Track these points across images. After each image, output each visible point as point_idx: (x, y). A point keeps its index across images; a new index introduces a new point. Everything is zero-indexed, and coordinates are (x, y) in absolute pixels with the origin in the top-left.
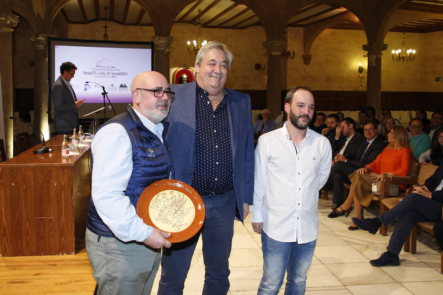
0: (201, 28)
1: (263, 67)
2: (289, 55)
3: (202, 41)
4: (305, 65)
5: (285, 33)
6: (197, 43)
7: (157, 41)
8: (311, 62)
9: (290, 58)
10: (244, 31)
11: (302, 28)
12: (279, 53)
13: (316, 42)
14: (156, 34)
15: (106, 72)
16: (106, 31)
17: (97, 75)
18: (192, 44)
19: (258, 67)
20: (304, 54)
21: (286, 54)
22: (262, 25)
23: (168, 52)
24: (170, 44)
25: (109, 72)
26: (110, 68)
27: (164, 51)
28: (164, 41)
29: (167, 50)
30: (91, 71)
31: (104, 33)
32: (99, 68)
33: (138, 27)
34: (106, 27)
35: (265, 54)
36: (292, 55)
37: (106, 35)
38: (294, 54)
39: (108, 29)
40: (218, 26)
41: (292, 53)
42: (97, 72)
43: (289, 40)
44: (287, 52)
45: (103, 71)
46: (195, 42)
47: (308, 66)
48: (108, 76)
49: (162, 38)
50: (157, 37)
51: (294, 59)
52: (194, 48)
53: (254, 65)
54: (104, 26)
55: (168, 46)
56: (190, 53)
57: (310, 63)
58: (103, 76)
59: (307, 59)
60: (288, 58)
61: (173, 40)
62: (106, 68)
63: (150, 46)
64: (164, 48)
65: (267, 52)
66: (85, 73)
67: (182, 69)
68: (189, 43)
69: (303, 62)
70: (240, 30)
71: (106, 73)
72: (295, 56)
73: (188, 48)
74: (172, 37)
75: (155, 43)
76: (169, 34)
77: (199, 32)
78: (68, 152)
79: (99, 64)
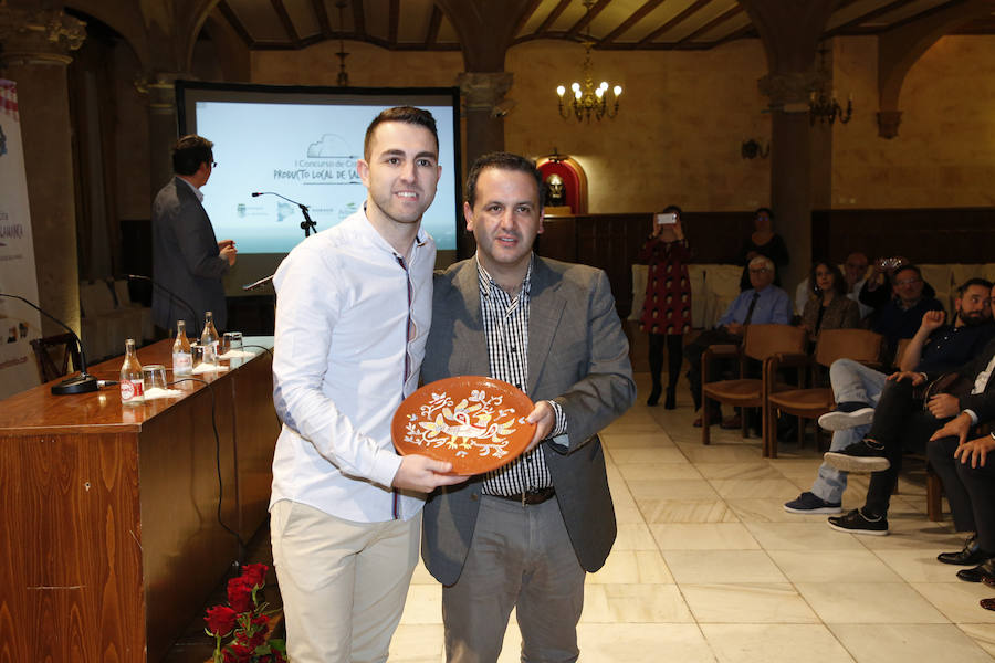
0: (592, 51)
1: (764, 151)
2: (835, 113)
3: (597, 85)
4: (883, 140)
5: (823, 52)
6: (583, 89)
7: (468, 86)
8: (901, 129)
9: (837, 123)
10: (714, 54)
11: (875, 38)
12: (802, 107)
13: (916, 75)
14: (469, 67)
15: (334, 171)
16: (343, 66)
17: (310, 179)
18: (569, 93)
19: (750, 149)
20: (878, 110)
21: (826, 112)
22: (757, 36)
23: (499, 115)
24: (504, 93)
25: (340, 169)
26: (342, 160)
27: (490, 112)
28: (486, 86)
29: (496, 110)
30: (293, 169)
31: (339, 70)
32: (314, 160)
33: (430, 54)
34: (342, 55)
35: (764, 111)
36: (845, 115)
37: (343, 76)
38: (849, 111)
39: (346, 60)
40: (641, 42)
41: (844, 107)
42: (310, 170)
43: (836, 71)
44: (829, 106)
45: (326, 168)
46: (576, 87)
47: (892, 141)
48: (340, 180)
49: (482, 76)
50: (470, 75)
51: (849, 124)
52: (576, 102)
53: (739, 146)
54: (339, 51)
55: (500, 97)
56: (565, 118)
57: (896, 135)
58: (328, 180)
59: (888, 124)
60: (832, 121)
61: (511, 83)
62: (335, 161)
63: (450, 98)
64: (489, 105)
65: (769, 105)
66: (278, 174)
67: (546, 160)
68: (561, 91)
69: (876, 132)
70: (699, 52)
71: (334, 174)
72: (853, 115)
73: (560, 103)
74: (511, 75)
75: (464, 89)
76: (499, 67)
77: (588, 60)
78: (139, 391)
79: (316, 150)
